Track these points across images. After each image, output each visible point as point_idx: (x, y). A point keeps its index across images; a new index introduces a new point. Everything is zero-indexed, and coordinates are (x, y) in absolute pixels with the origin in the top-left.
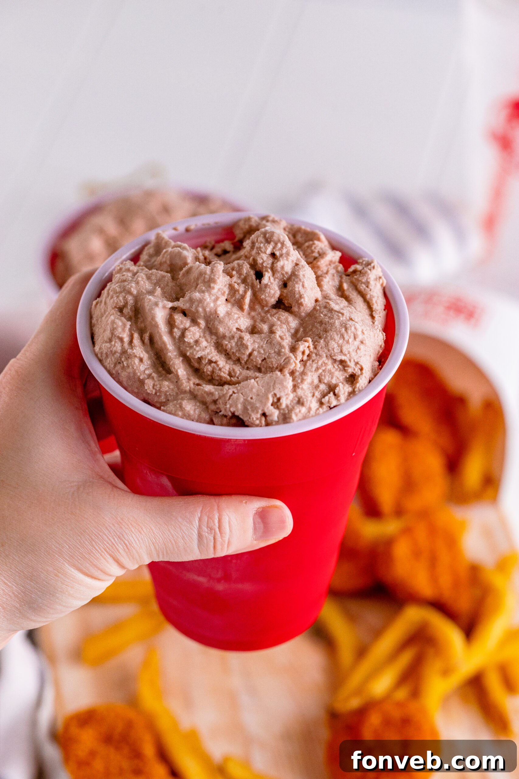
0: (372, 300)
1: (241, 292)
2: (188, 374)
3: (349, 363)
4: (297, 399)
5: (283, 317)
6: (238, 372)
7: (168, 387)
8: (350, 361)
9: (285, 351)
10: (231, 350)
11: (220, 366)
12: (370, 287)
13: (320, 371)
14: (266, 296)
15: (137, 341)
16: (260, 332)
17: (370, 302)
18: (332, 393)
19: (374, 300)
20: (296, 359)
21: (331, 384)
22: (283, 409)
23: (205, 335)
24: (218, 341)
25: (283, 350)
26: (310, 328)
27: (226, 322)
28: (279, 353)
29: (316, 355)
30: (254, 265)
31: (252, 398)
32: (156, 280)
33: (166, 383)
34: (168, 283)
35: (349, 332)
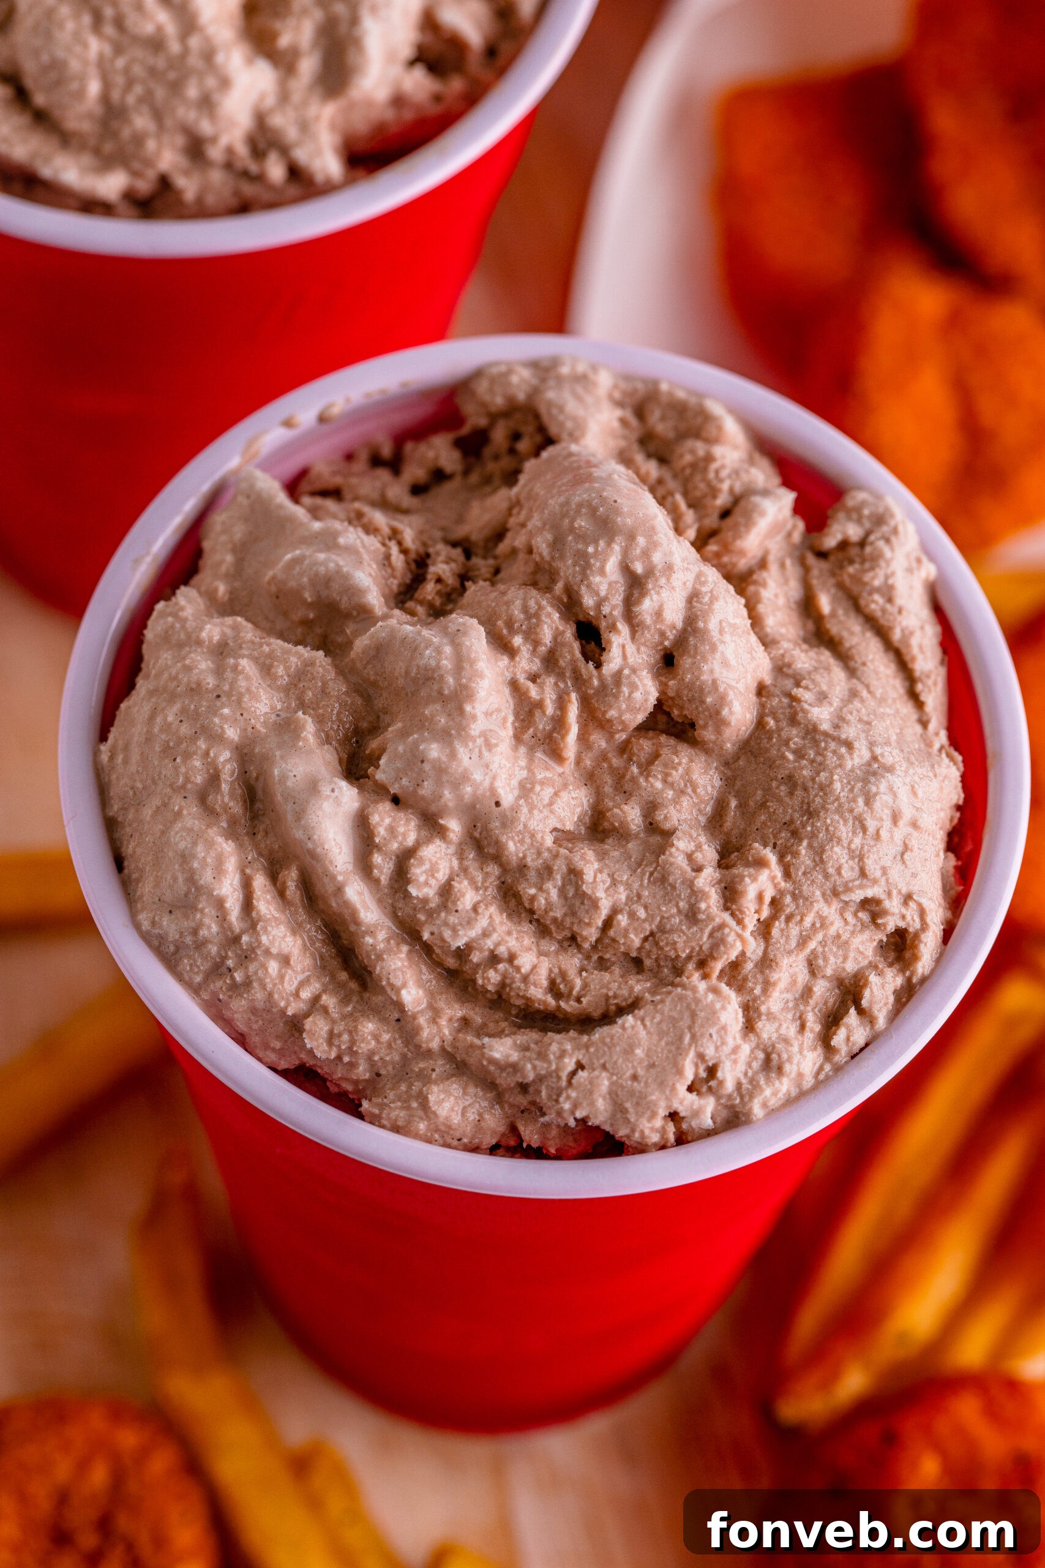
0: (908, 646)
1: (550, 709)
2: (431, 995)
3: (887, 904)
4: (761, 1056)
5: (677, 771)
6: (578, 983)
7: (376, 1038)
8: (889, 894)
9: (709, 907)
10: (546, 912)
11: (523, 971)
12: (899, 601)
13: (812, 945)
14: (619, 709)
15: (265, 904)
16: (622, 834)
17: (904, 650)
18: (852, 1011)
19: (915, 642)
20: (744, 928)
21: (844, 975)
22: (730, 1097)
23: (466, 863)
24: (503, 880)
25: (703, 906)
26: (758, 798)
27: (523, 819)
28: (692, 916)
29: (795, 897)
30: (570, 605)
31: (635, 1077)
32: (289, 676)
33: (368, 1027)
34: (325, 684)
35: (877, 805)
